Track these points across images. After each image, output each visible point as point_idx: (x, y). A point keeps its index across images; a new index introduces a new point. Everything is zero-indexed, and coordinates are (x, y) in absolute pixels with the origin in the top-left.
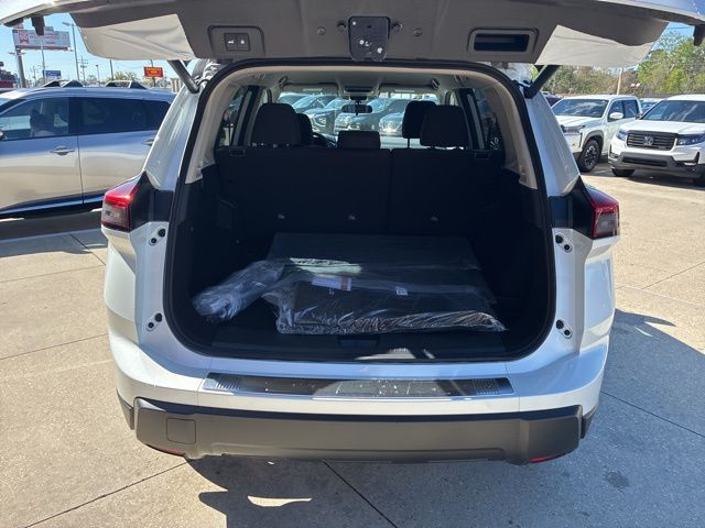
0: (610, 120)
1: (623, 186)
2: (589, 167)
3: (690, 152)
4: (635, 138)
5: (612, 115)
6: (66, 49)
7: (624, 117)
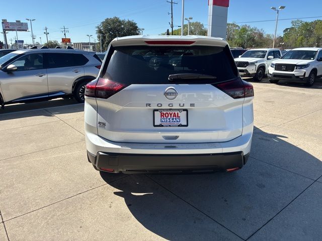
0: (268, 59)
1: (274, 87)
2: (260, 79)
3: (301, 72)
4: (278, 67)
5: (269, 57)
6: (26, 30)
7: (274, 58)
